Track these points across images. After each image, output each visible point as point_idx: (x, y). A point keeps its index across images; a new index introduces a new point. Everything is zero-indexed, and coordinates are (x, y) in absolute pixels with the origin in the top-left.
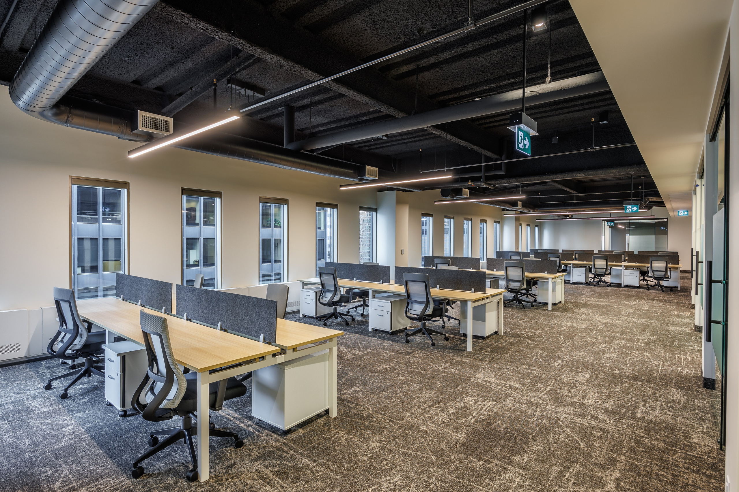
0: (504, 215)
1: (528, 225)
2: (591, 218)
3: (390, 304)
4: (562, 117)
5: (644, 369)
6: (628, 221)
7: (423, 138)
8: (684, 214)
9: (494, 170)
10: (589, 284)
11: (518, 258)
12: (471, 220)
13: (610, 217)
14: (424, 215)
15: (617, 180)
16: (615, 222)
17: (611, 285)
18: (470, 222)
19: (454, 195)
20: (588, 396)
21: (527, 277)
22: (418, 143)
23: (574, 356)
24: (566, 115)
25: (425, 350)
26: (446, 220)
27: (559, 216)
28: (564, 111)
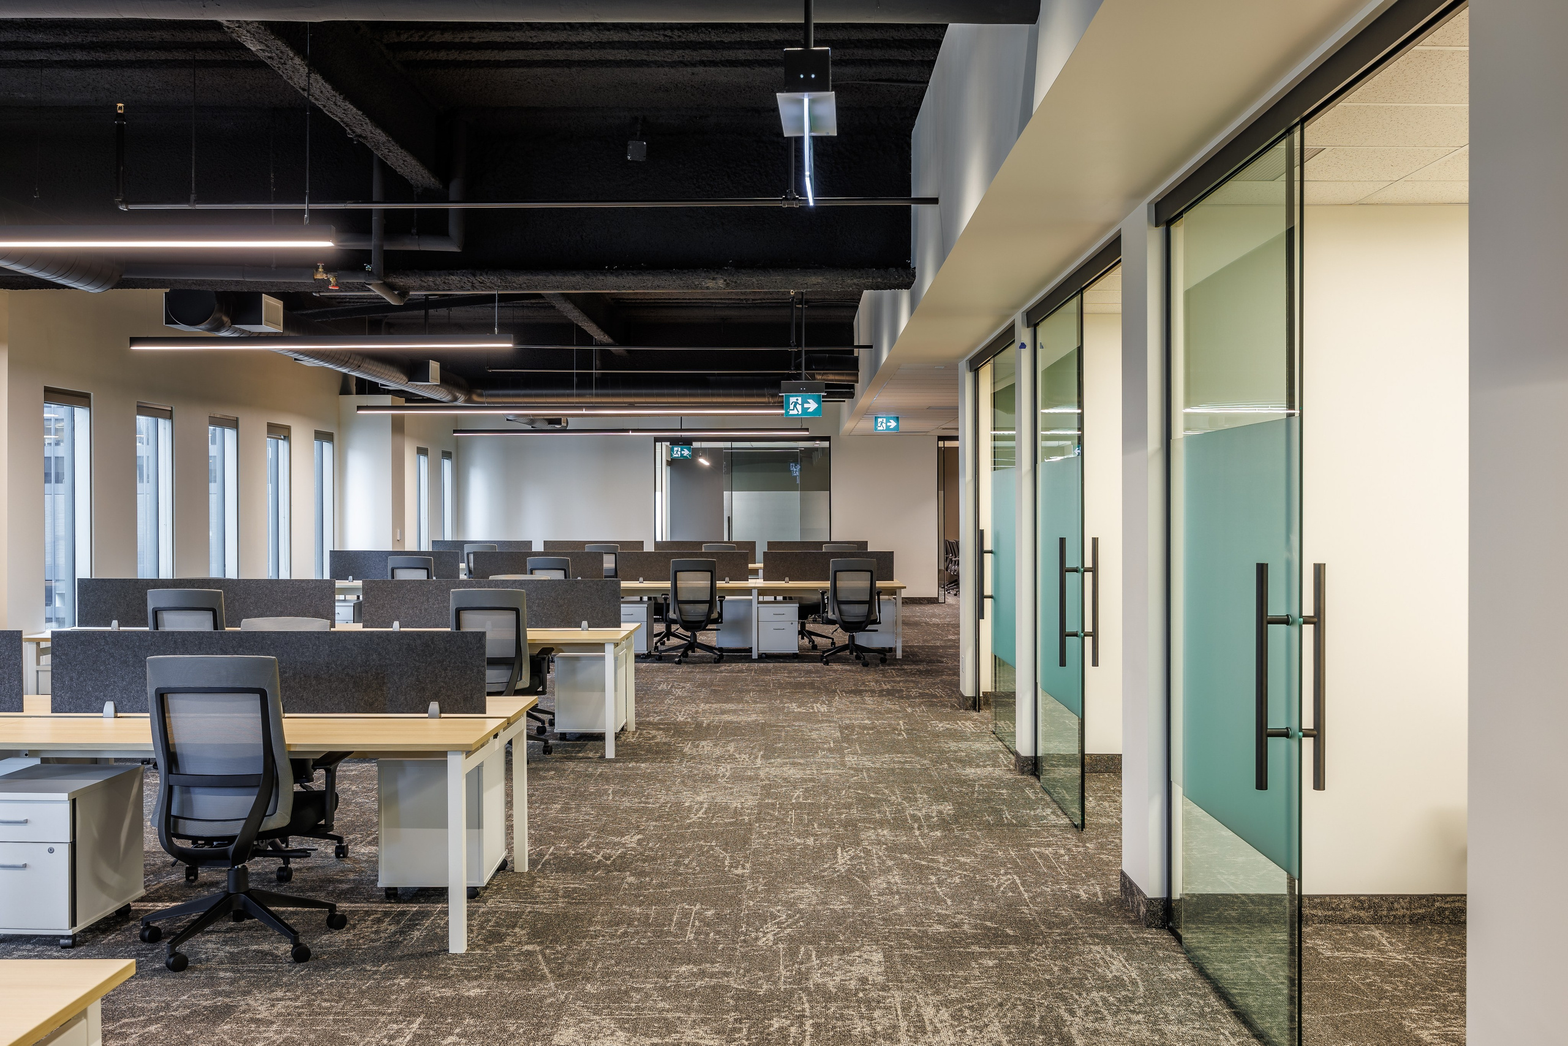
0: (359, 408)
1: (422, 451)
2: (634, 430)
3: (66, 808)
4: (683, 74)
5: (993, 906)
6: (728, 444)
7: (130, 56)
8: (888, 427)
9: (419, 234)
10: (660, 659)
11: (421, 575)
12: (234, 424)
13: (681, 430)
14: (53, 395)
15: (729, 307)
16: (696, 445)
17: (722, 656)
18: (230, 434)
19: (225, 319)
20: (927, 1022)
21: (533, 645)
22: (91, 74)
23: (794, 904)
24: (696, 70)
25: (277, 985)
26: (143, 422)
27: (532, 420)
28: (696, 55)
